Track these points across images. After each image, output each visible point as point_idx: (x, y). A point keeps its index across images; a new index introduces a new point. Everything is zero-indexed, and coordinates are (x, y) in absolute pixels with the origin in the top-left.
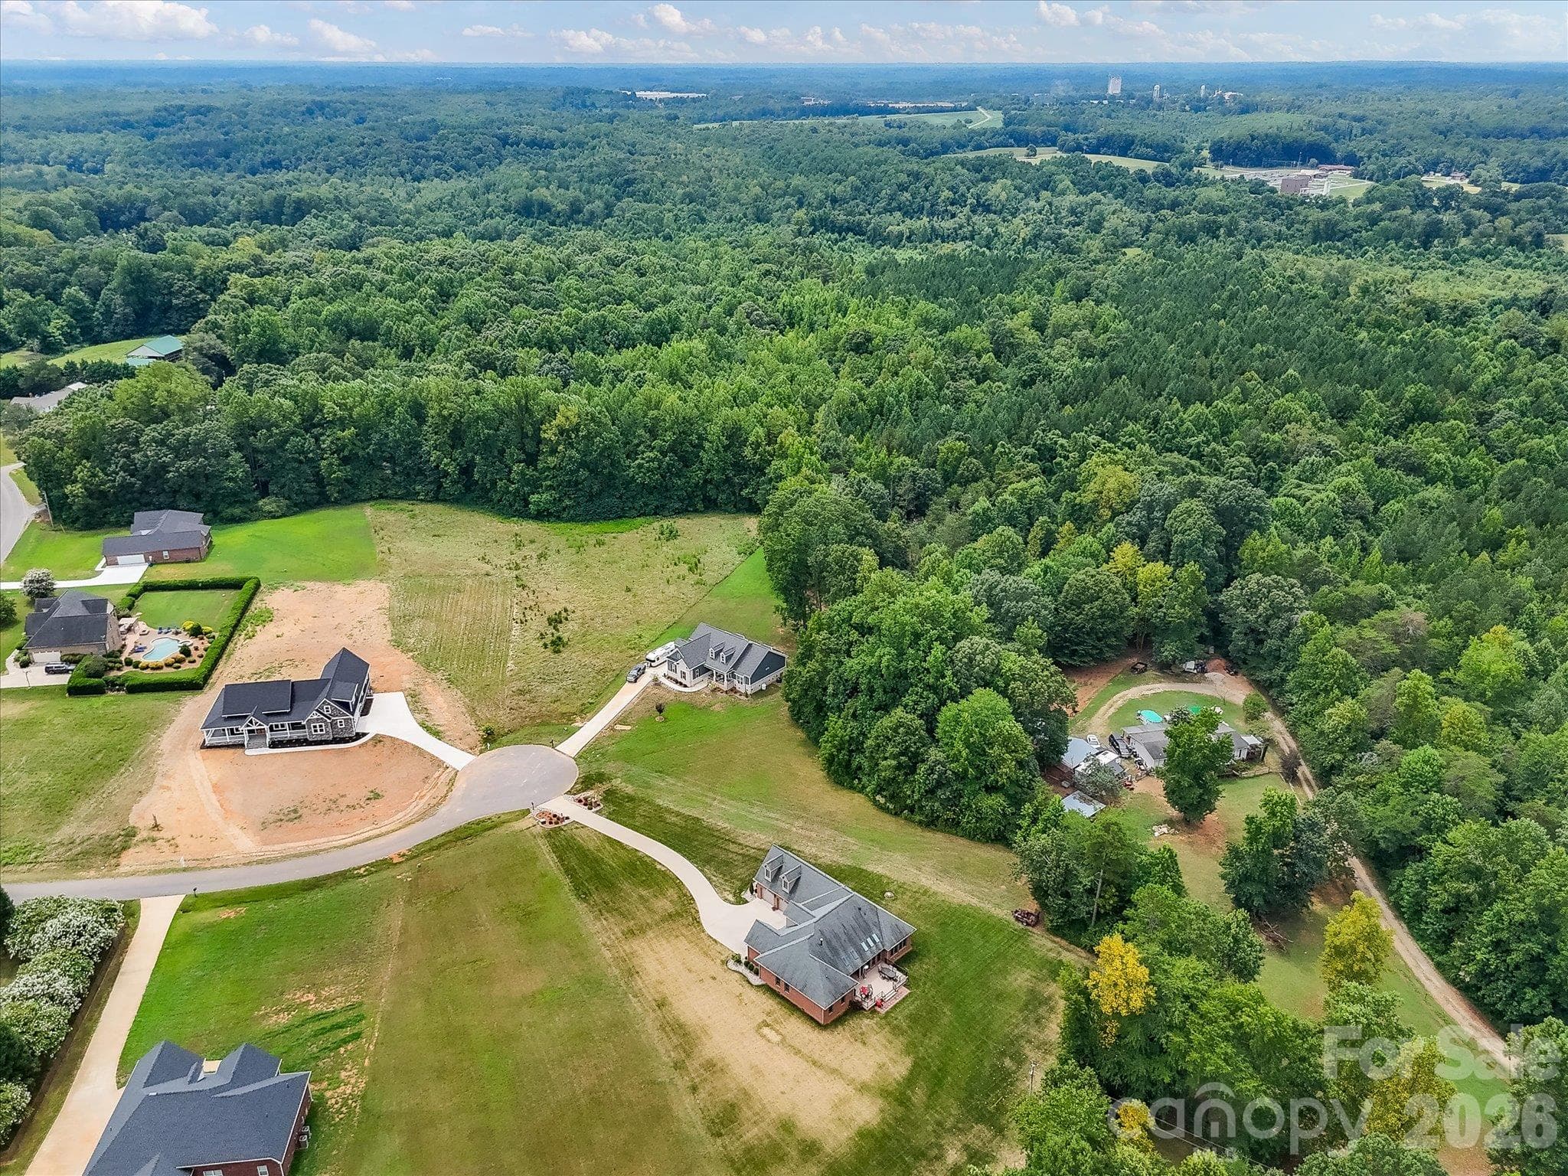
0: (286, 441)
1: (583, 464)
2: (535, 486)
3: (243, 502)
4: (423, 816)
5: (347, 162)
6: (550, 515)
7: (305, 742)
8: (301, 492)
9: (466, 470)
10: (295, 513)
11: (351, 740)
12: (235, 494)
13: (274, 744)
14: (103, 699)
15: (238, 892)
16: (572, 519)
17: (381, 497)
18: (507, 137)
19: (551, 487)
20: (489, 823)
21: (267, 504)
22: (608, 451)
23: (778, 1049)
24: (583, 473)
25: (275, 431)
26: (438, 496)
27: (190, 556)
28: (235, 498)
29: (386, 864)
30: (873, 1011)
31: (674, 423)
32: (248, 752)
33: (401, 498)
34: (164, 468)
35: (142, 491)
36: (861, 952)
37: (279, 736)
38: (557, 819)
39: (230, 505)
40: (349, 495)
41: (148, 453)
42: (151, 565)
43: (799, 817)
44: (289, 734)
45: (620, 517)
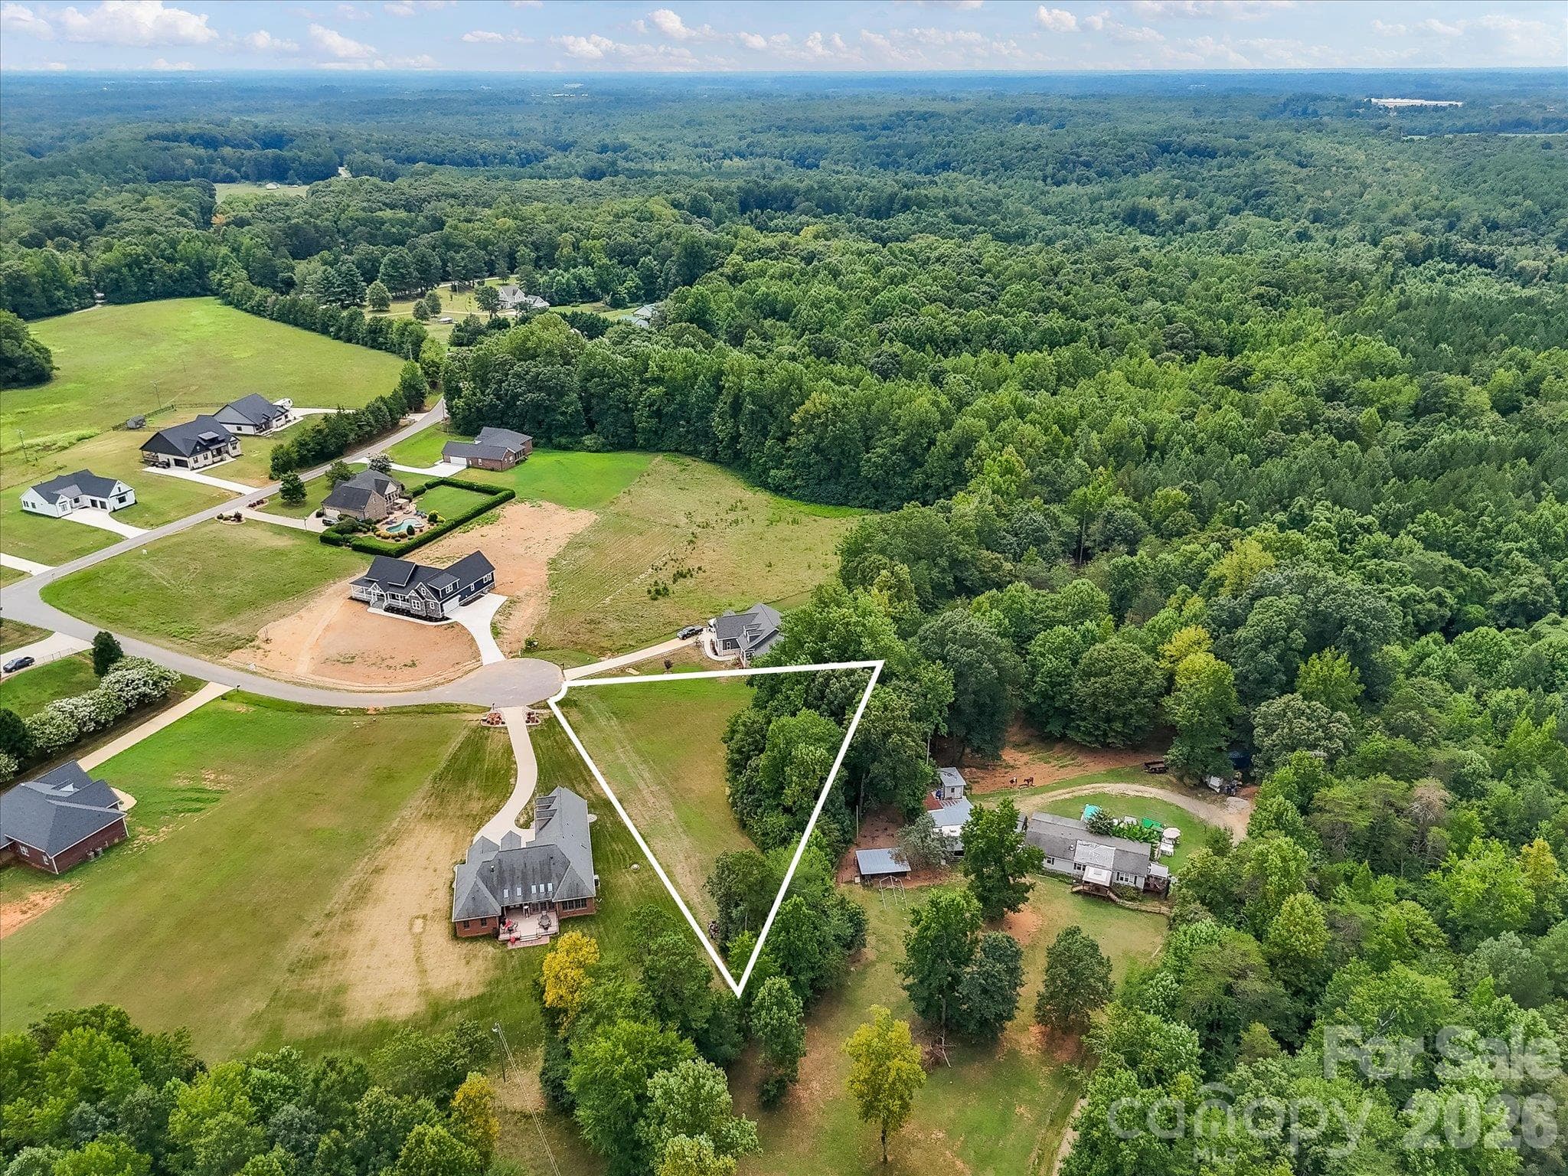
0: (613, 389)
1: (817, 449)
2: (779, 464)
3: (572, 435)
4: (426, 688)
5: (1003, 165)
6: (784, 490)
7: (408, 613)
8: (615, 435)
9: (735, 438)
10: (608, 451)
11: (436, 620)
12: (565, 427)
13: (390, 609)
14: (339, 549)
15: (262, 697)
16: (799, 498)
17: (677, 450)
18: (1170, 144)
19: (789, 466)
20: (455, 709)
21: (588, 440)
22: (840, 440)
23: (409, 938)
24: (814, 458)
25: (606, 380)
26: (714, 459)
27: (496, 465)
28: (566, 429)
29: (363, 712)
30: (505, 942)
31: (909, 424)
32: (371, 610)
33: (690, 454)
34: (516, 397)
35: (504, 413)
36: (526, 892)
37: (394, 603)
38: (497, 720)
39: (561, 435)
40: (652, 444)
41: (510, 385)
42: (468, 467)
43: (662, 783)
44: (400, 604)
45: (842, 504)
